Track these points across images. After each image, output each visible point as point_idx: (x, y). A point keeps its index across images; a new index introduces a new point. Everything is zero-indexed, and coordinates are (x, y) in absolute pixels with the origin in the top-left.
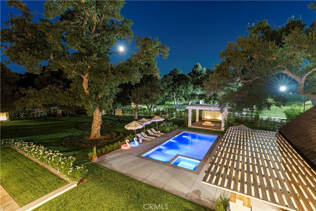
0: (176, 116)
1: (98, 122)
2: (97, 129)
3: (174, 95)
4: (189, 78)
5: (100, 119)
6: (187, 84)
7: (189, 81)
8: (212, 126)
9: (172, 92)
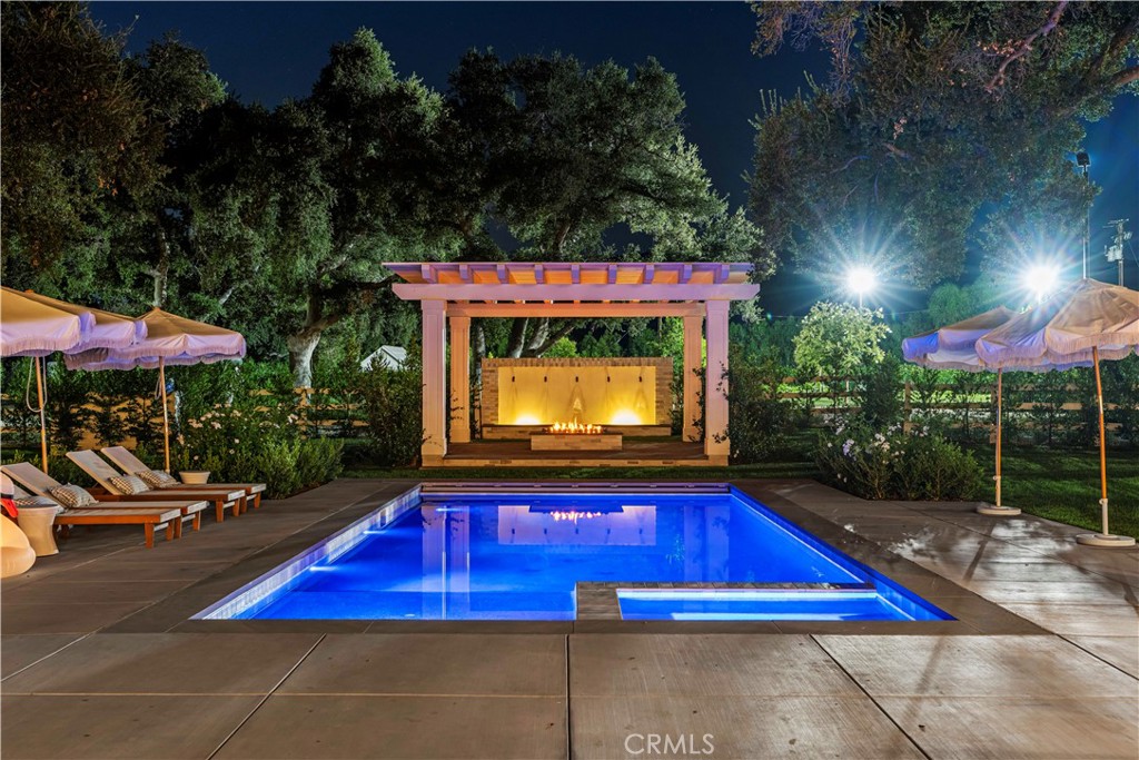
6: (296, 177)
7: (309, 155)
8: (610, 448)
9: (139, 258)
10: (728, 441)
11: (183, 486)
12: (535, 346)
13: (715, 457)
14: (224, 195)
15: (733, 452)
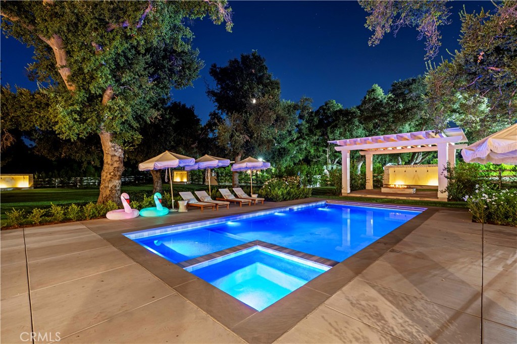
0: (321, 183)
1: (112, 169)
2: (110, 185)
3: (326, 154)
4: (354, 112)
5: (117, 161)
6: (351, 124)
7: (355, 118)
8: (408, 193)
9: (323, 146)
10: (447, 193)
11: (251, 198)
12: (417, 162)
13: (441, 198)
14: (335, 130)
15: (449, 196)
